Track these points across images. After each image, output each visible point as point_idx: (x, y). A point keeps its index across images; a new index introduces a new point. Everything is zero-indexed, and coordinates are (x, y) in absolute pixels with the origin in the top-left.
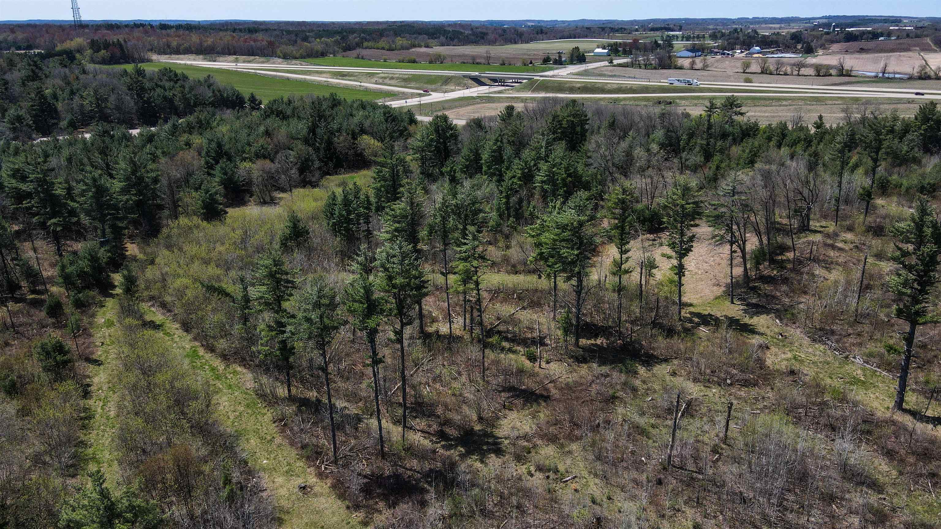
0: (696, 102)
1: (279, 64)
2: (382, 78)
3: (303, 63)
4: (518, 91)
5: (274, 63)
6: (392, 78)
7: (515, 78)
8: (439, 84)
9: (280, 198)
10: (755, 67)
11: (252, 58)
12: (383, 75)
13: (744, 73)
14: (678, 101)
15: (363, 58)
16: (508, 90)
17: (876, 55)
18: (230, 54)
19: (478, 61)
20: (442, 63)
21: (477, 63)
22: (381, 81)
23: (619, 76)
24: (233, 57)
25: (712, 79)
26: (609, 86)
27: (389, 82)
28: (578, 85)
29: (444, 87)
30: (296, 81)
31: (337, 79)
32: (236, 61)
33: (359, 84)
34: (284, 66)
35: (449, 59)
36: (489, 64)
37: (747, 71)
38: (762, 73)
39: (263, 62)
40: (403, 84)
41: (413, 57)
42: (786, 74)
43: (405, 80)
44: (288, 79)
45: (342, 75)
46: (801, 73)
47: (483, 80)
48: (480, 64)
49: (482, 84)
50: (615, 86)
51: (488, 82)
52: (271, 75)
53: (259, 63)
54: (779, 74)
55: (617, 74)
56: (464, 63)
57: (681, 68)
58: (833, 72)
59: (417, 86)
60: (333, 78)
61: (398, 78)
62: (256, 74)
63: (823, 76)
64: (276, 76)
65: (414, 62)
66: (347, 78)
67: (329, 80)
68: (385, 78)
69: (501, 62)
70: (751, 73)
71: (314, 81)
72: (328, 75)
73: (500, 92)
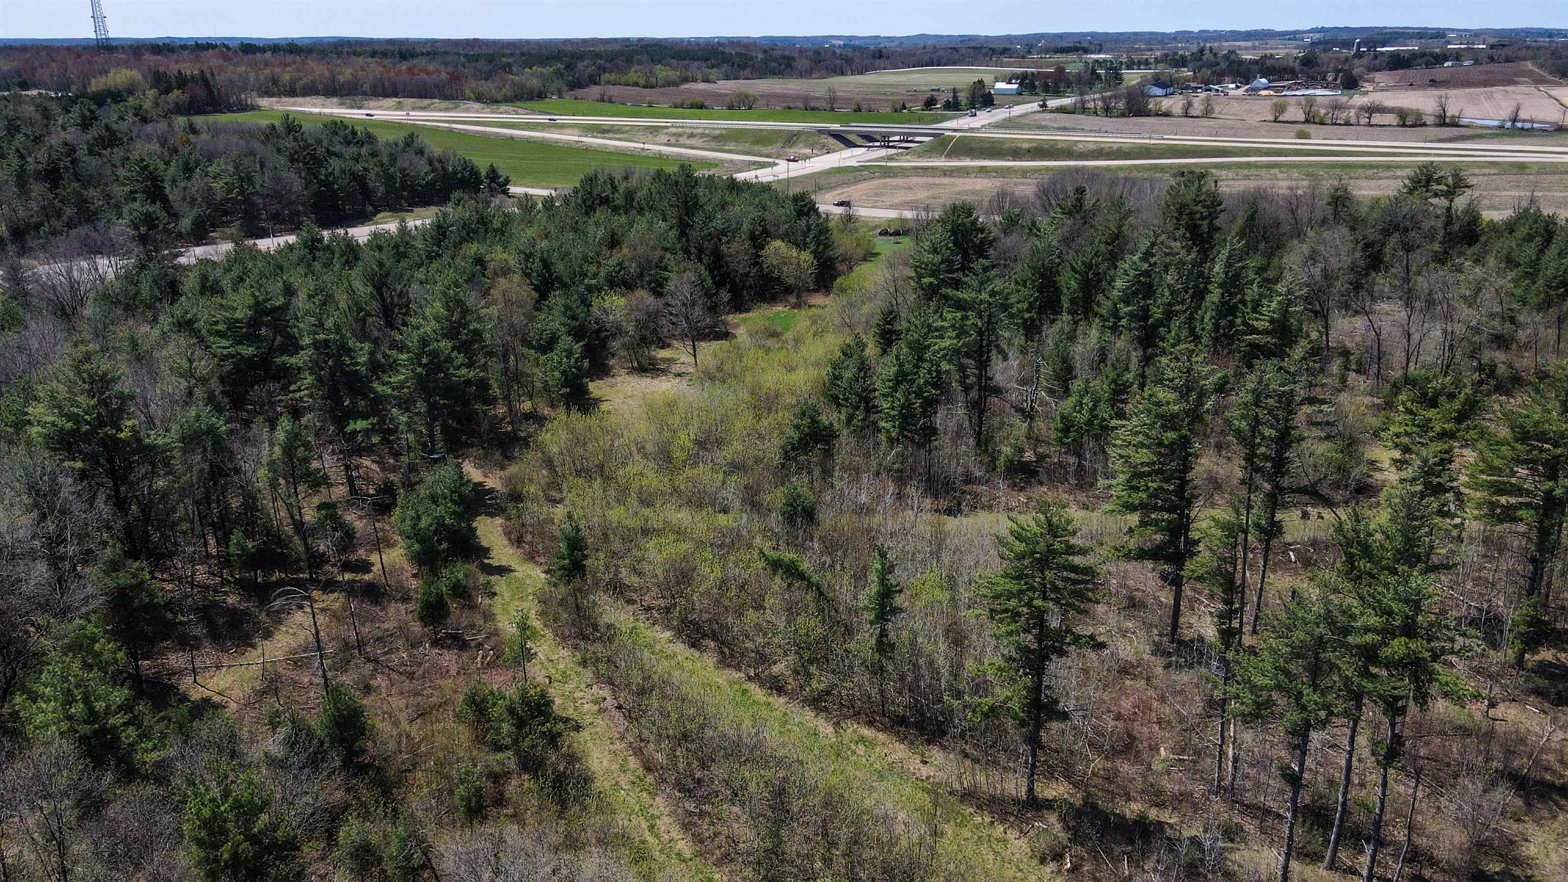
0: (1246, 172)
1: (478, 112)
2: (674, 135)
3: (520, 110)
4: (920, 155)
5: (467, 111)
6: (692, 135)
7: (904, 134)
8: (779, 145)
9: (664, 360)
10: (1295, 113)
11: (427, 102)
12: (673, 130)
13: (1275, 121)
14: (1214, 171)
15: (610, 101)
16: (901, 154)
17: (1467, 90)
18: (386, 95)
19: (813, 104)
20: (750, 108)
21: (813, 109)
22: (673, 140)
23: (1074, 129)
24: (393, 101)
25: (1232, 132)
26: (1080, 146)
27: (688, 142)
28: (1026, 146)
29: (788, 150)
30: (529, 141)
31: (593, 137)
32: (399, 107)
33: (641, 146)
34: (487, 115)
35: (762, 102)
36: (832, 109)
37: (1281, 118)
38: (1307, 121)
39: (447, 110)
40: (713, 145)
41: (699, 99)
42: (1347, 124)
43: (715, 138)
44: (512, 138)
45: (603, 131)
46: (1373, 121)
47: (850, 137)
48: (818, 109)
49: (850, 144)
50: (1092, 147)
51: (859, 141)
52: (477, 132)
53: (440, 110)
54: (1335, 124)
55: (1068, 125)
56: (790, 108)
57: (1167, 115)
58: (1430, 120)
59: (740, 148)
60: (586, 136)
61: (703, 135)
62: (451, 130)
63: (1411, 126)
64: (485, 133)
65: (701, 106)
66: (611, 135)
67: (584, 139)
68: (680, 135)
69: (854, 107)
70: (1287, 122)
71: (557, 141)
72: (576, 131)
73: (890, 158)
